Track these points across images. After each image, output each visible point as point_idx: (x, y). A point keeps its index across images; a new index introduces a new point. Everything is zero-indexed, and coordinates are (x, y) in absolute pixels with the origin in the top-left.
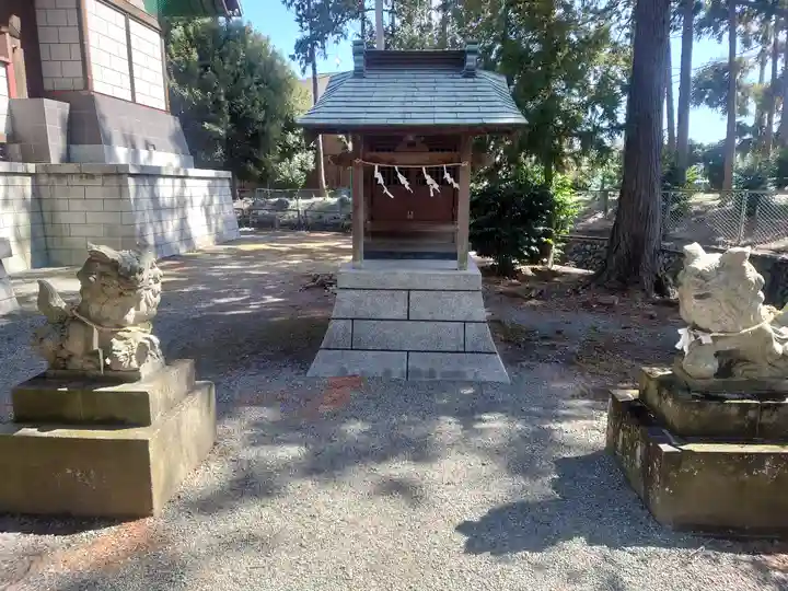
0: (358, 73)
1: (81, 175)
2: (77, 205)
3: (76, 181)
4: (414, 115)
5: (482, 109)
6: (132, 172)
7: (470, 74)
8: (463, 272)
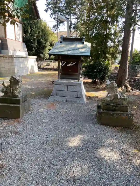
0: (61, 42)
1: (4, 57)
2: (3, 63)
3: (3, 58)
6: (15, 57)
7: (83, 43)
8: (79, 82)
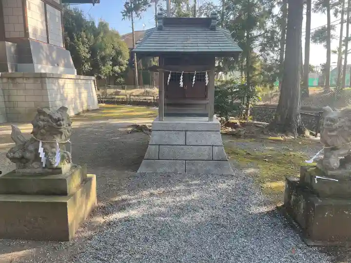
0: (160, 28)
1: (23, 78)
2: (21, 92)
3: (20, 81)
4: (188, 48)
5: (220, 45)
6: (47, 76)
7: (213, 29)
8: (211, 122)
